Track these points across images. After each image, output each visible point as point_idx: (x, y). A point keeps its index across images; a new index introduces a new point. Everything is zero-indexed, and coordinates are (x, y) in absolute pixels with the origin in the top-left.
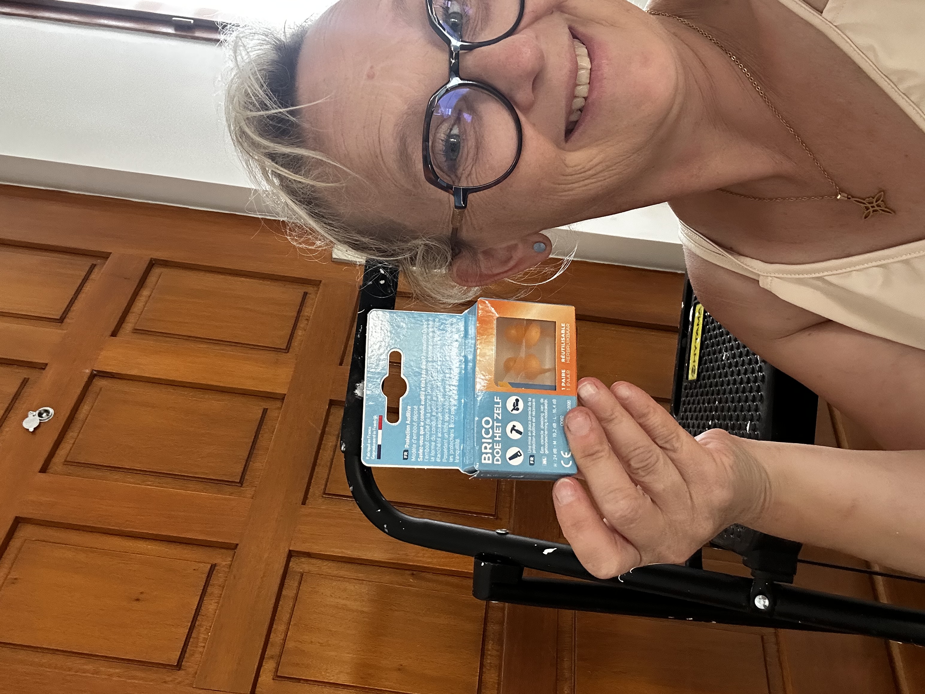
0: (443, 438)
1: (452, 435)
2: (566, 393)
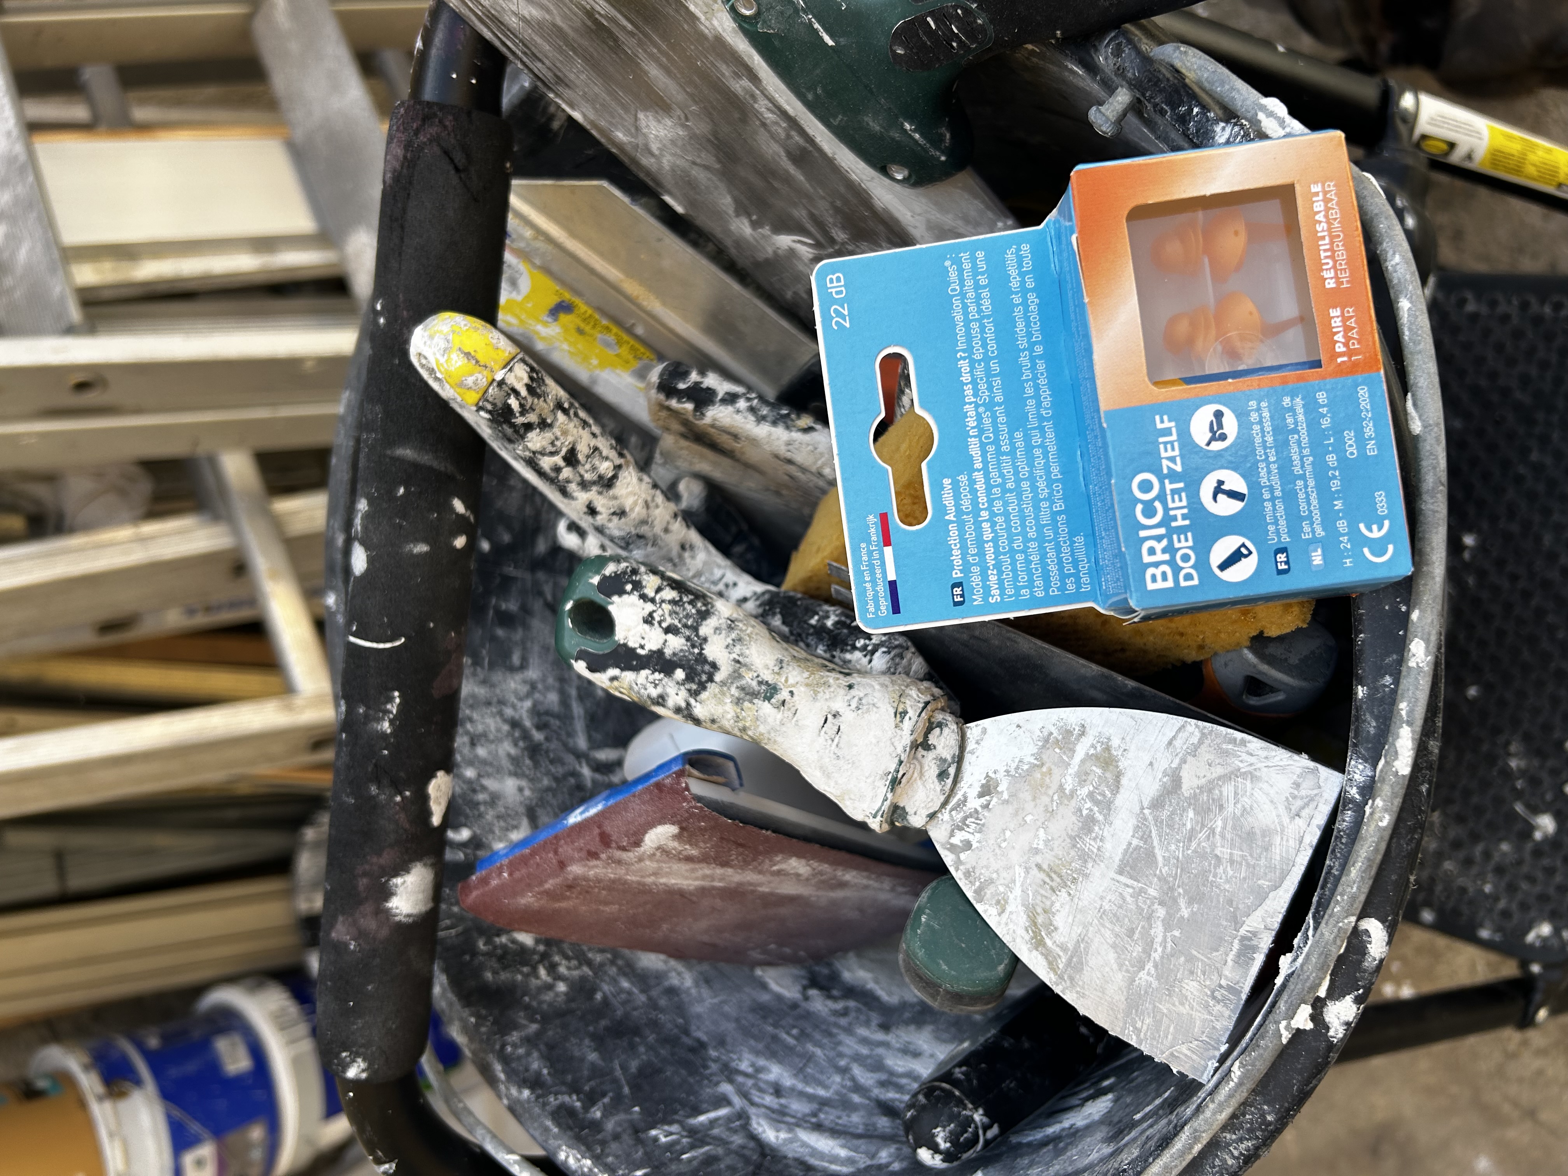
0: (1041, 539)
1: (1063, 529)
2: (1353, 369)
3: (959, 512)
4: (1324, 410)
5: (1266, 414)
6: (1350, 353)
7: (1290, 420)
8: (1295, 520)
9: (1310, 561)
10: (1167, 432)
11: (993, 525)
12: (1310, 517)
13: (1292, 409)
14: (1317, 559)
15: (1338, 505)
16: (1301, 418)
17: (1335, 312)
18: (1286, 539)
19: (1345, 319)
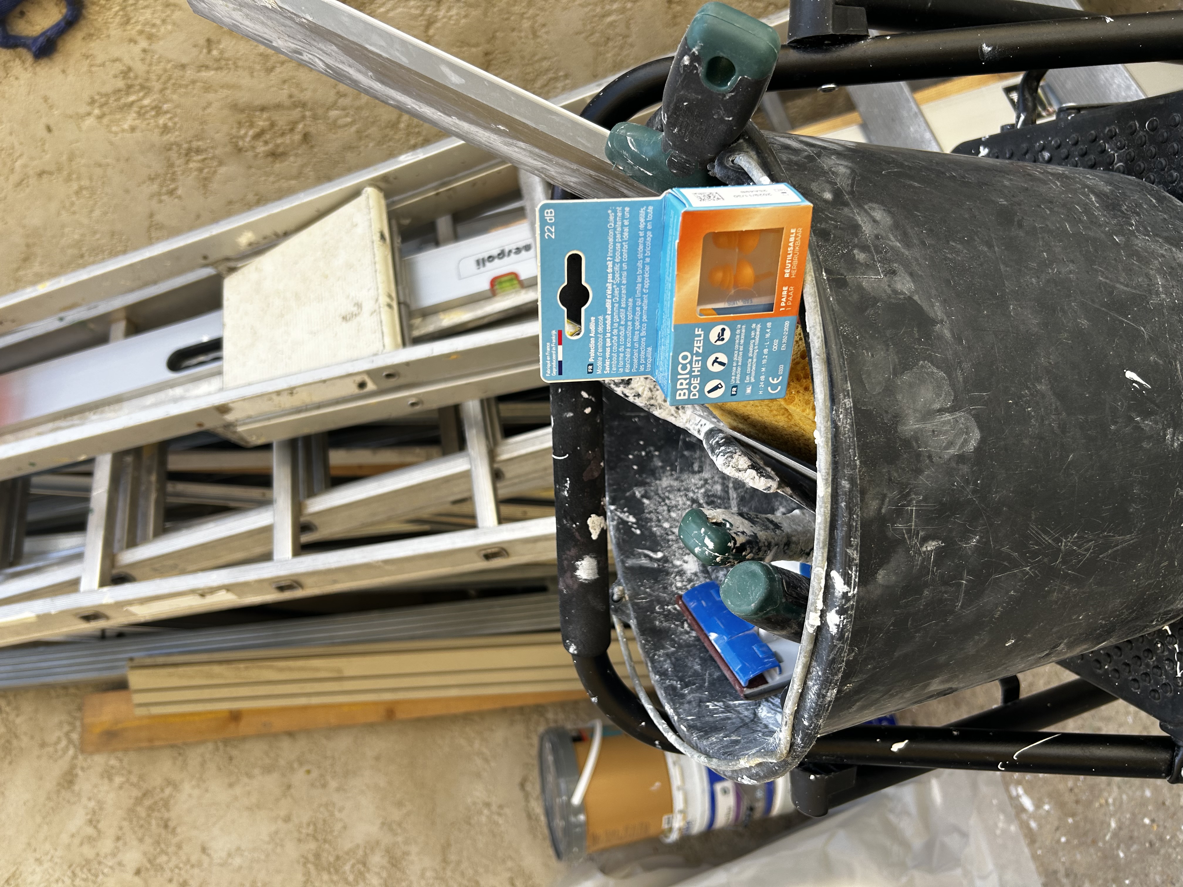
0: (632, 347)
1: (643, 344)
2: (785, 313)
3: (597, 332)
4: (768, 330)
5: (744, 331)
6: (786, 307)
7: (753, 334)
8: (744, 375)
9: (745, 391)
10: (700, 336)
11: (612, 340)
12: (750, 374)
13: (755, 330)
14: (749, 390)
15: (763, 369)
16: (758, 333)
17: (785, 288)
18: (738, 382)
19: (788, 291)
